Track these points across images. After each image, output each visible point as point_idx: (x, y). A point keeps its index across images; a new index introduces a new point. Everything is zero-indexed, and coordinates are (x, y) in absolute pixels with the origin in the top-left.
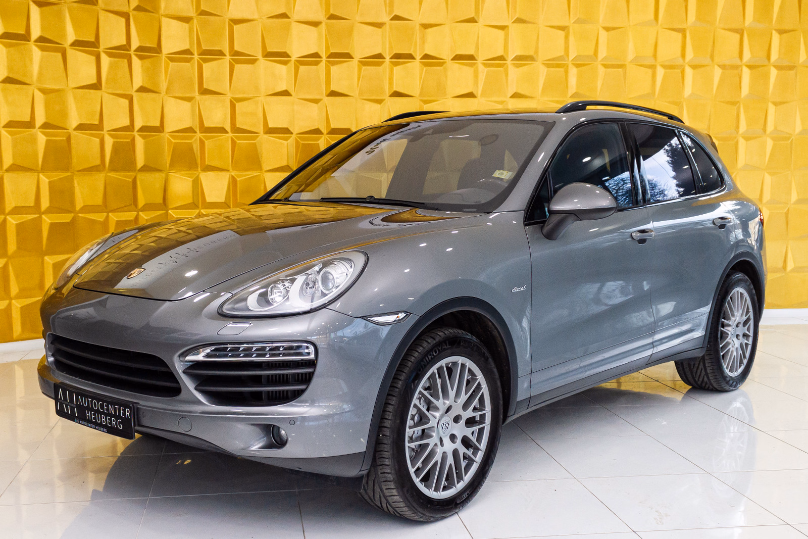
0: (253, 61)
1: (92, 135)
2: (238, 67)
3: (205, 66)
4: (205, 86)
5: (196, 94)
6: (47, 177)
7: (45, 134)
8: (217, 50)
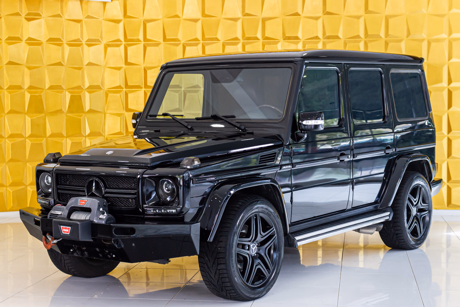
0: (157, 44)
1: (58, 92)
2: (148, 48)
3: (129, 49)
4: (129, 61)
5: (123, 65)
6: (30, 117)
7: (29, 92)
8: (136, 39)
